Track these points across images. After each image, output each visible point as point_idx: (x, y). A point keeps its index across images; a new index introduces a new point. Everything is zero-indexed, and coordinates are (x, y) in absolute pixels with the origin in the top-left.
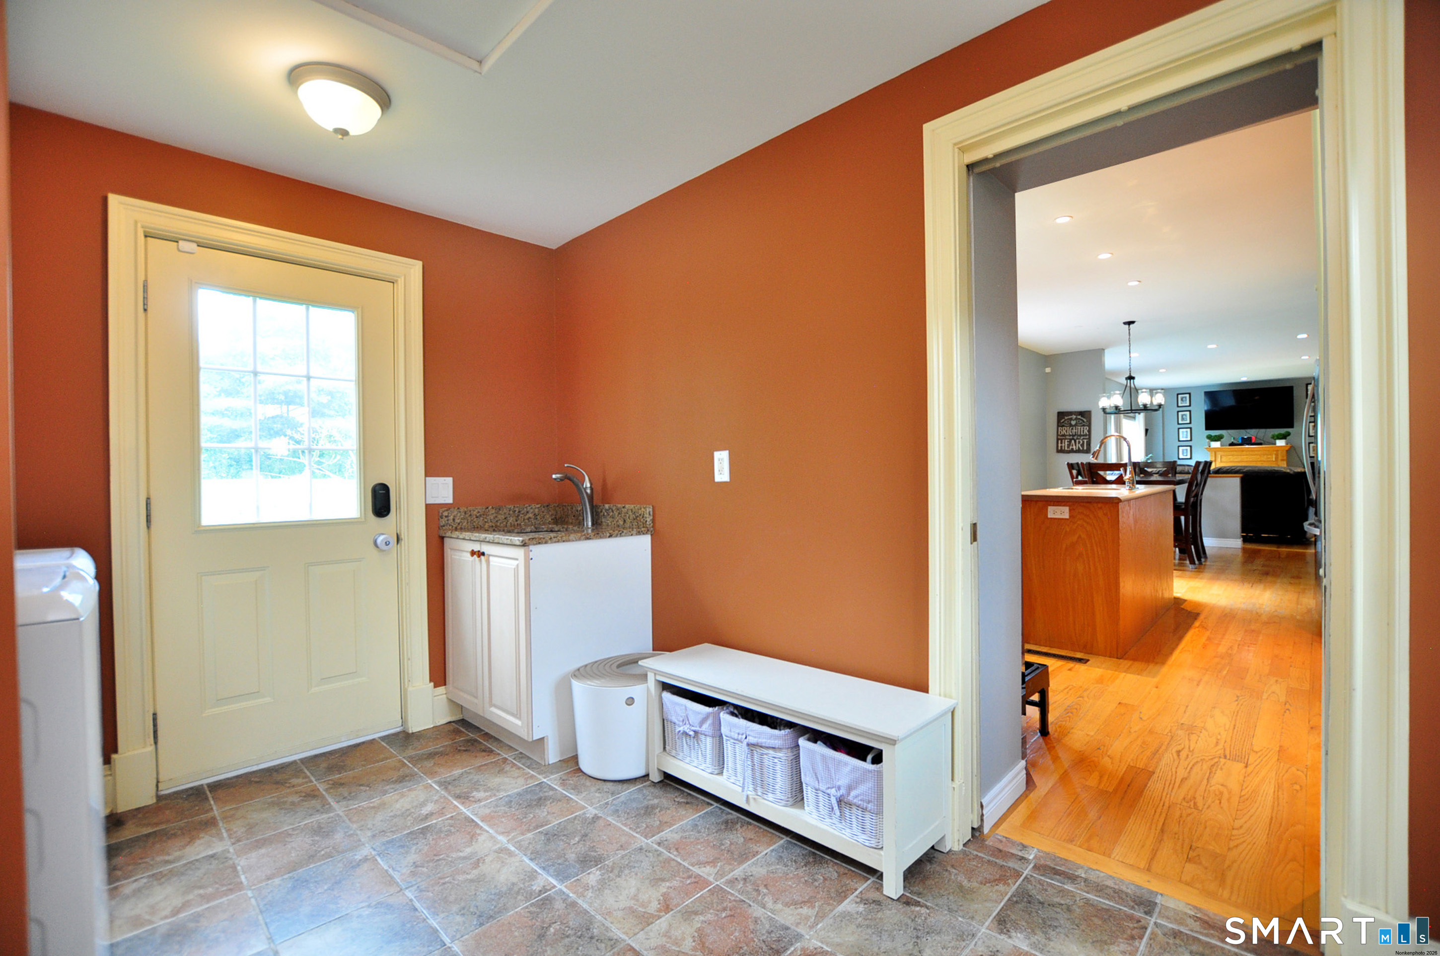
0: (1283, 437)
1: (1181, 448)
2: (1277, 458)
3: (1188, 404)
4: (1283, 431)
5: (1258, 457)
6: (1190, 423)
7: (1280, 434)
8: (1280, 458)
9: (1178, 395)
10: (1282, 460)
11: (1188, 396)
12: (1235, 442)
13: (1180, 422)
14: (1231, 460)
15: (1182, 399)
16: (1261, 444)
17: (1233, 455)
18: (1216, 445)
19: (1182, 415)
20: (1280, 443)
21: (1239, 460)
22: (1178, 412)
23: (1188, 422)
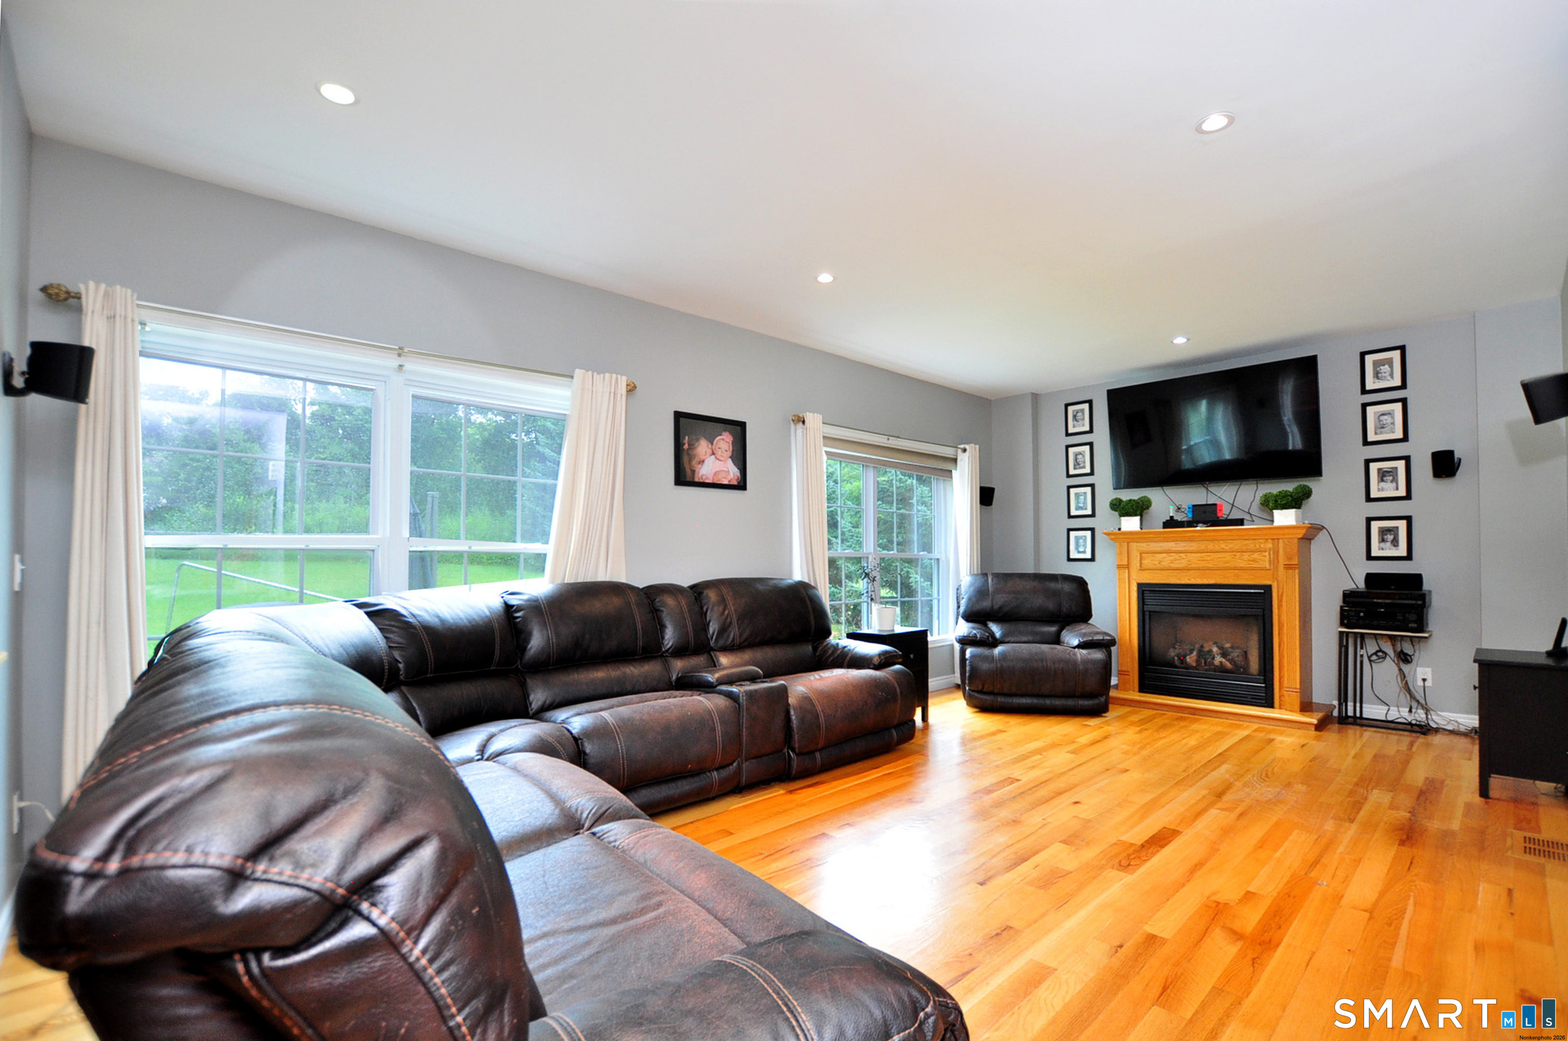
0: (1295, 501)
1: (1072, 534)
2: (1274, 561)
3: (1087, 428)
4: (1289, 486)
5: (1228, 557)
6: (1092, 473)
7: (1283, 495)
8: (1282, 560)
9: (1067, 406)
10: (1288, 567)
11: (1086, 407)
12: (1179, 517)
13: (1072, 472)
14: (1165, 564)
15: (1075, 417)
16: (1240, 522)
17: (1168, 552)
18: (1131, 524)
19: (1076, 455)
20: (1285, 518)
21: (1182, 564)
22: (1067, 447)
23: (1088, 470)
